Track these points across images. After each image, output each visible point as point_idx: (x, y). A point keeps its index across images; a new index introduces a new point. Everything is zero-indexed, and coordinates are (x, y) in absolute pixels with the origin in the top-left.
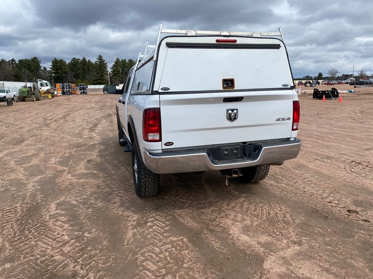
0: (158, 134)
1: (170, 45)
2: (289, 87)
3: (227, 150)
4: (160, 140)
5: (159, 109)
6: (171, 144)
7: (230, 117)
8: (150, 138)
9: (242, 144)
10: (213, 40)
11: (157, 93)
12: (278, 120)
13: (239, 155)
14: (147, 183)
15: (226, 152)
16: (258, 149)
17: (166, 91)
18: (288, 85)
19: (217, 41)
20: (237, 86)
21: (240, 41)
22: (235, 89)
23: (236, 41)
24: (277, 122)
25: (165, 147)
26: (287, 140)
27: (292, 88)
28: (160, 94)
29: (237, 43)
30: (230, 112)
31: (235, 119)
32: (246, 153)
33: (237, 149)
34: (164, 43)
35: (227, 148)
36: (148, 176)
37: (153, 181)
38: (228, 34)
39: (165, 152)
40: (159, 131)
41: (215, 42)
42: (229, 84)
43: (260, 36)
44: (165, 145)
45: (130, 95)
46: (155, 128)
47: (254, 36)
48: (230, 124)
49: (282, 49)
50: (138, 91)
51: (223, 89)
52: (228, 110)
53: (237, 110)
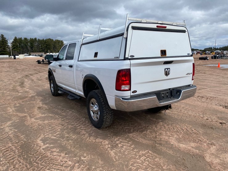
0: (129, 86)
1: (134, 28)
2: (190, 55)
3: (163, 94)
4: (130, 90)
6: (135, 92)
7: (166, 73)
8: (122, 89)
9: (168, 90)
10: (154, 26)
11: (128, 59)
12: (187, 74)
13: (169, 96)
14: (107, 118)
15: (163, 95)
16: (178, 92)
17: (132, 58)
19: (157, 26)
20: (168, 54)
21: (168, 27)
22: (167, 56)
23: (166, 27)
25: (132, 94)
26: (189, 86)
27: (192, 56)
28: (130, 59)
29: (167, 28)
30: (166, 70)
31: (169, 74)
32: (173, 95)
33: (168, 93)
34: (130, 26)
35: (163, 92)
36: (108, 114)
37: (110, 117)
38: (161, 23)
39: (132, 97)
40: (130, 84)
41: (156, 27)
42: (163, 53)
43: (176, 25)
44: (132, 92)
45: (78, 61)
46: (128, 82)
47: (173, 25)
48: (166, 77)
49: (187, 33)
50: (95, 58)
51: (161, 56)
52: (165, 69)
53: (169, 69)
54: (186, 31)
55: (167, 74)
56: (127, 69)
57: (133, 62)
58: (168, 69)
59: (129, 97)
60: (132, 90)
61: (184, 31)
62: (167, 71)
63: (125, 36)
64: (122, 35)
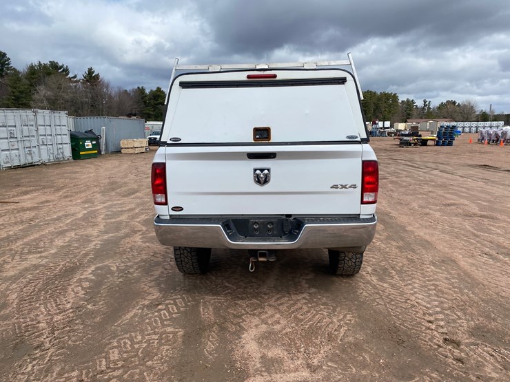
0: (164, 195)
1: (184, 85)
2: (359, 139)
3: (257, 223)
4: (166, 203)
5: (164, 164)
6: (180, 209)
7: (258, 179)
9: (284, 217)
10: (242, 77)
11: (165, 144)
12: (335, 187)
13: (275, 232)
14: (182, 256)
15: (256, 227)
17: (176, 143)
18: (357, 137)
19: (249, 77)
21: (281, 75)
22: (271, 141)
23: (275, 76)
24: (334, 190)
25: (172, 213)
26: (355, 218)
27: (364, 141)
29: (278, 78)
30: (258, 172)
31: (266, 182)
32: (285, 230)
33: (272, 223)
34: (177, 82)
35: (257, 221)
37: (189, 254)
38: (266, 67)
40: (165, 192)
41: (245, 79)
42: (263, 134)
43: (315, 67)
44: (172, 209)
46: (161, 188)
48: (258, 188)
49: (350, 83)
51: (253, 142)
52: (255, 170)
53: (268, 169)
54: (349, 78)
58: (262, 170)
59: (168, 217)
60: (171, 204)
61: (342, 81)
62: (258, 175)
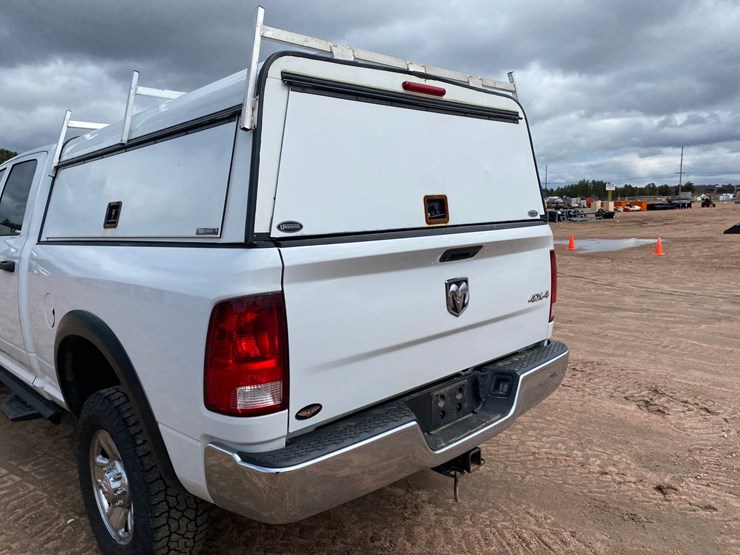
0: (279, 385)
1: (293, 82)
2: (538, 217)
3: (443, 397)
4: (284, 404)
5: (280, 297)
7: (454, 301)
10: (393, 83)
12: (533, 299)
13: (466, 405)
15: (441, 404)
16: (504, 381)
17: (293, 235)
18: (536, 213)
19: (406, 86)
20: (455, 215)
21: (453, 94)
22: (450, 223)
23: (442, 93)
24: (532, 304)
25: (298, 426)
27: (543, 219)
28: (278, 243)
29: (446, 97)
30: (453, 287)
31: (464, 305)
32: (481, 395)
33: (460, 390)
34: (275, 72)
35: (442, 391)
36: (179, 514)
38: (422, 71)
41: (400, 89)
43: (481, 87)
44: (297, 417)
45: (39, 242)
47: (471, 85)
48: (453, 322)
49: (522, 122)
50: (110, 233)
51: (427, 226)
52: (448, 285)
53: (466, 281)
54: (521, 115)
55: (456, 305)
56: (265, 296)
57: (295, 255)
58: (458, 282)
59: (281, 444)
61: (510, 117)
62: (454, 294)
63: (248, 121)
64: (234, 114)
